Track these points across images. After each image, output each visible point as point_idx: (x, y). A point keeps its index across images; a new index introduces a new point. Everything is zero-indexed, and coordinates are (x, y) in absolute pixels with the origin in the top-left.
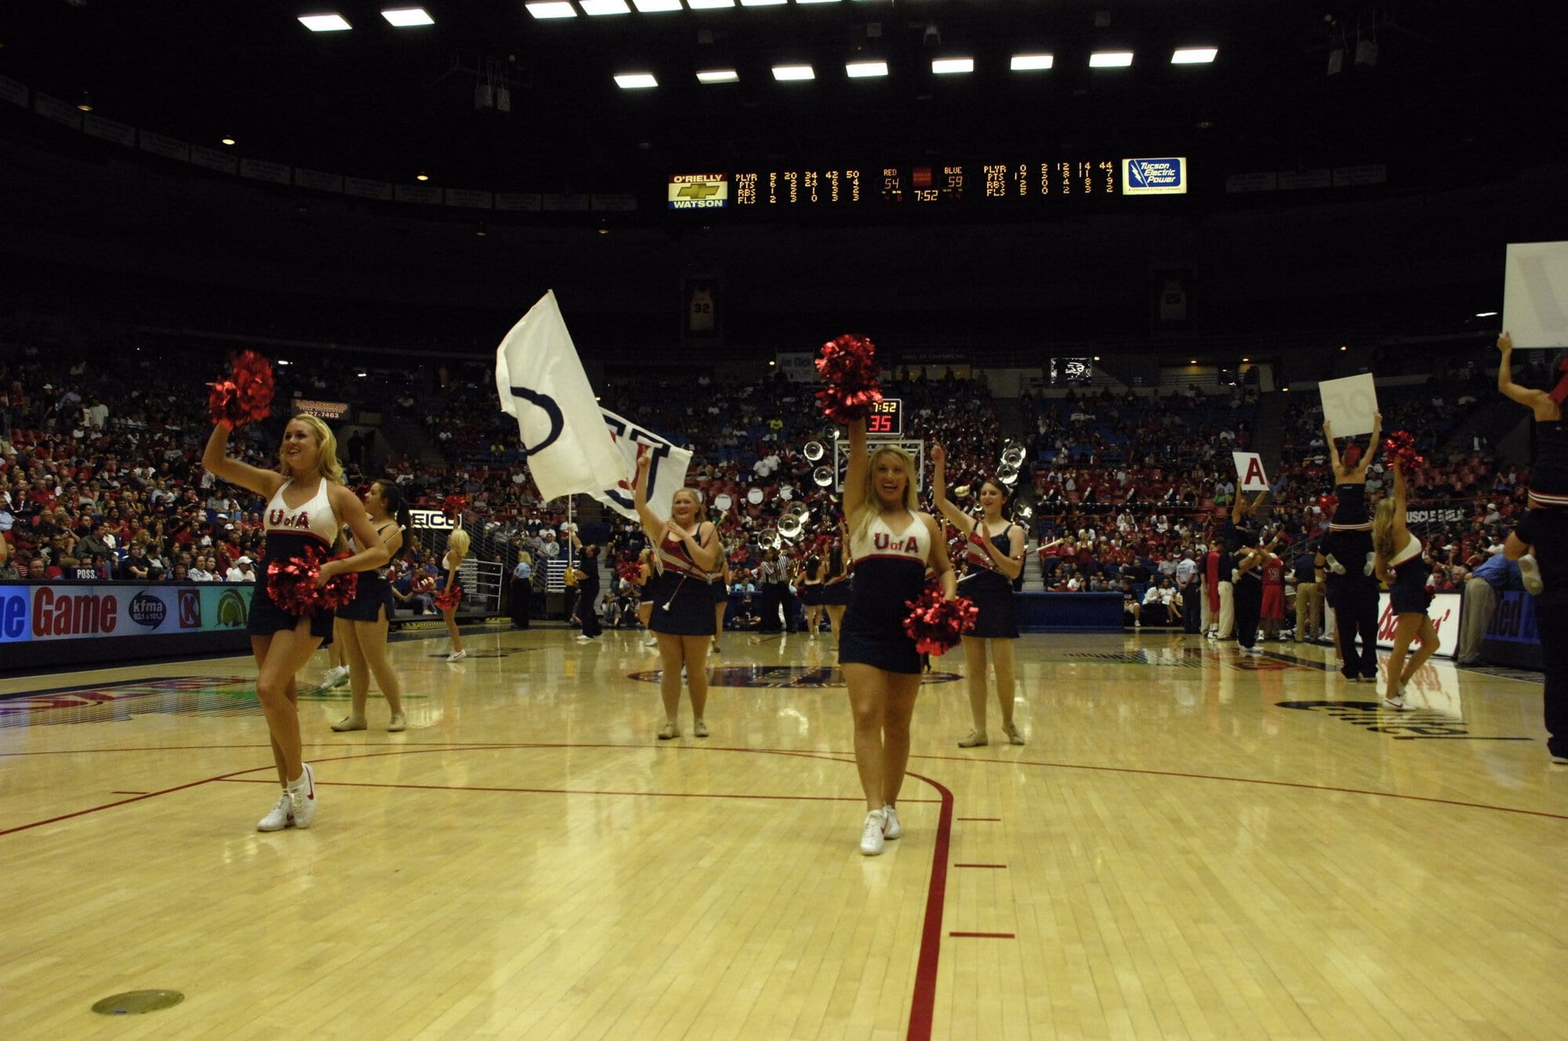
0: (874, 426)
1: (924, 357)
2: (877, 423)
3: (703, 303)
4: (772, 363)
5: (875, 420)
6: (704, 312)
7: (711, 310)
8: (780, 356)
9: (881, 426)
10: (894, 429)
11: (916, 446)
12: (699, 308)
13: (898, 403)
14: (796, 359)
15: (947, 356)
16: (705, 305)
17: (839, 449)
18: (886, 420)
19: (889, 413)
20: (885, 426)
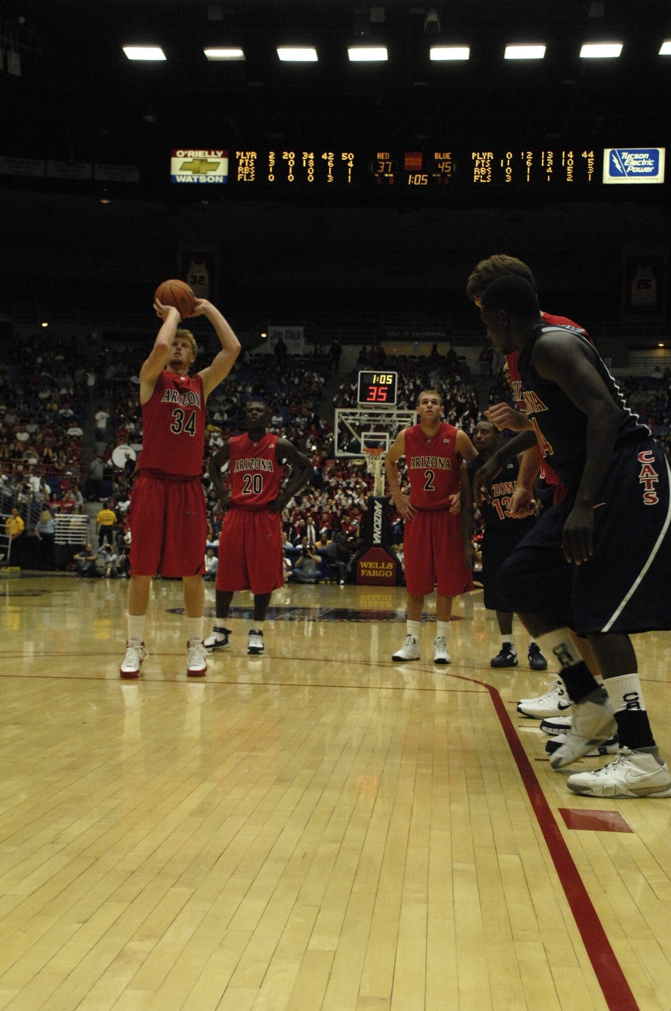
0: (372, 397)
1: (408, 334)
2: (374, 394)
3: (198, 275)
4: (264, 335)
5: (373, 391)
6: (200, 284)
7: (207, 281)
8: (271, 329)
9: (377, 396)
10: (390, 399)
11: (408, 416)
12: (195, 280)
13: (394, 375)
14: (287, 332)
15: (427, 334)
16: (201, 277)
17: (339, 417)
18: (383, 391)
19: (385, 385)
20: (382, 397)
